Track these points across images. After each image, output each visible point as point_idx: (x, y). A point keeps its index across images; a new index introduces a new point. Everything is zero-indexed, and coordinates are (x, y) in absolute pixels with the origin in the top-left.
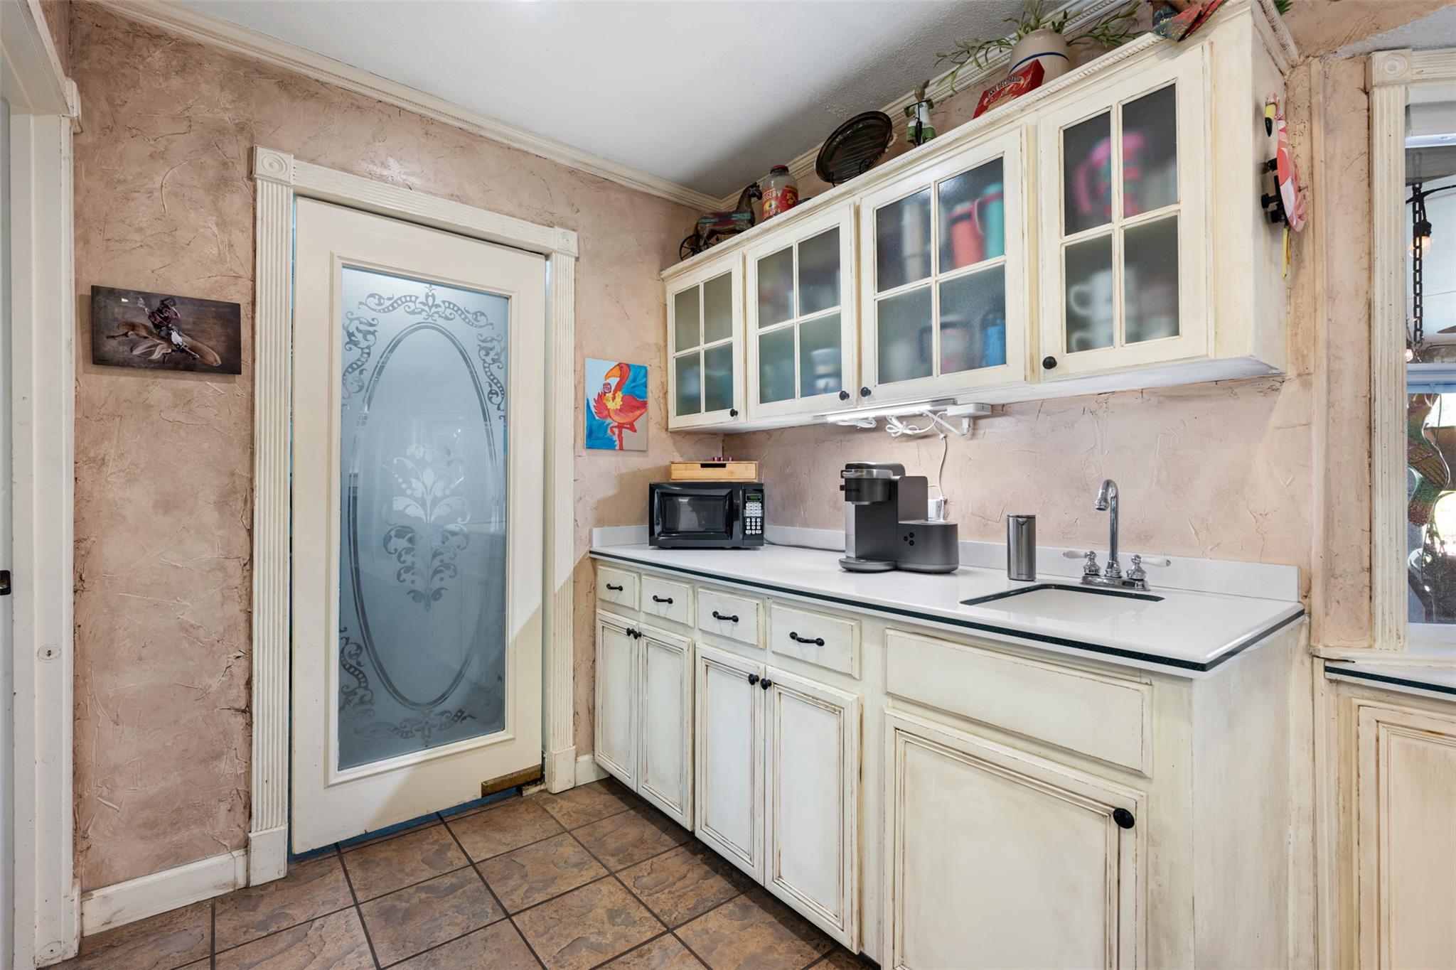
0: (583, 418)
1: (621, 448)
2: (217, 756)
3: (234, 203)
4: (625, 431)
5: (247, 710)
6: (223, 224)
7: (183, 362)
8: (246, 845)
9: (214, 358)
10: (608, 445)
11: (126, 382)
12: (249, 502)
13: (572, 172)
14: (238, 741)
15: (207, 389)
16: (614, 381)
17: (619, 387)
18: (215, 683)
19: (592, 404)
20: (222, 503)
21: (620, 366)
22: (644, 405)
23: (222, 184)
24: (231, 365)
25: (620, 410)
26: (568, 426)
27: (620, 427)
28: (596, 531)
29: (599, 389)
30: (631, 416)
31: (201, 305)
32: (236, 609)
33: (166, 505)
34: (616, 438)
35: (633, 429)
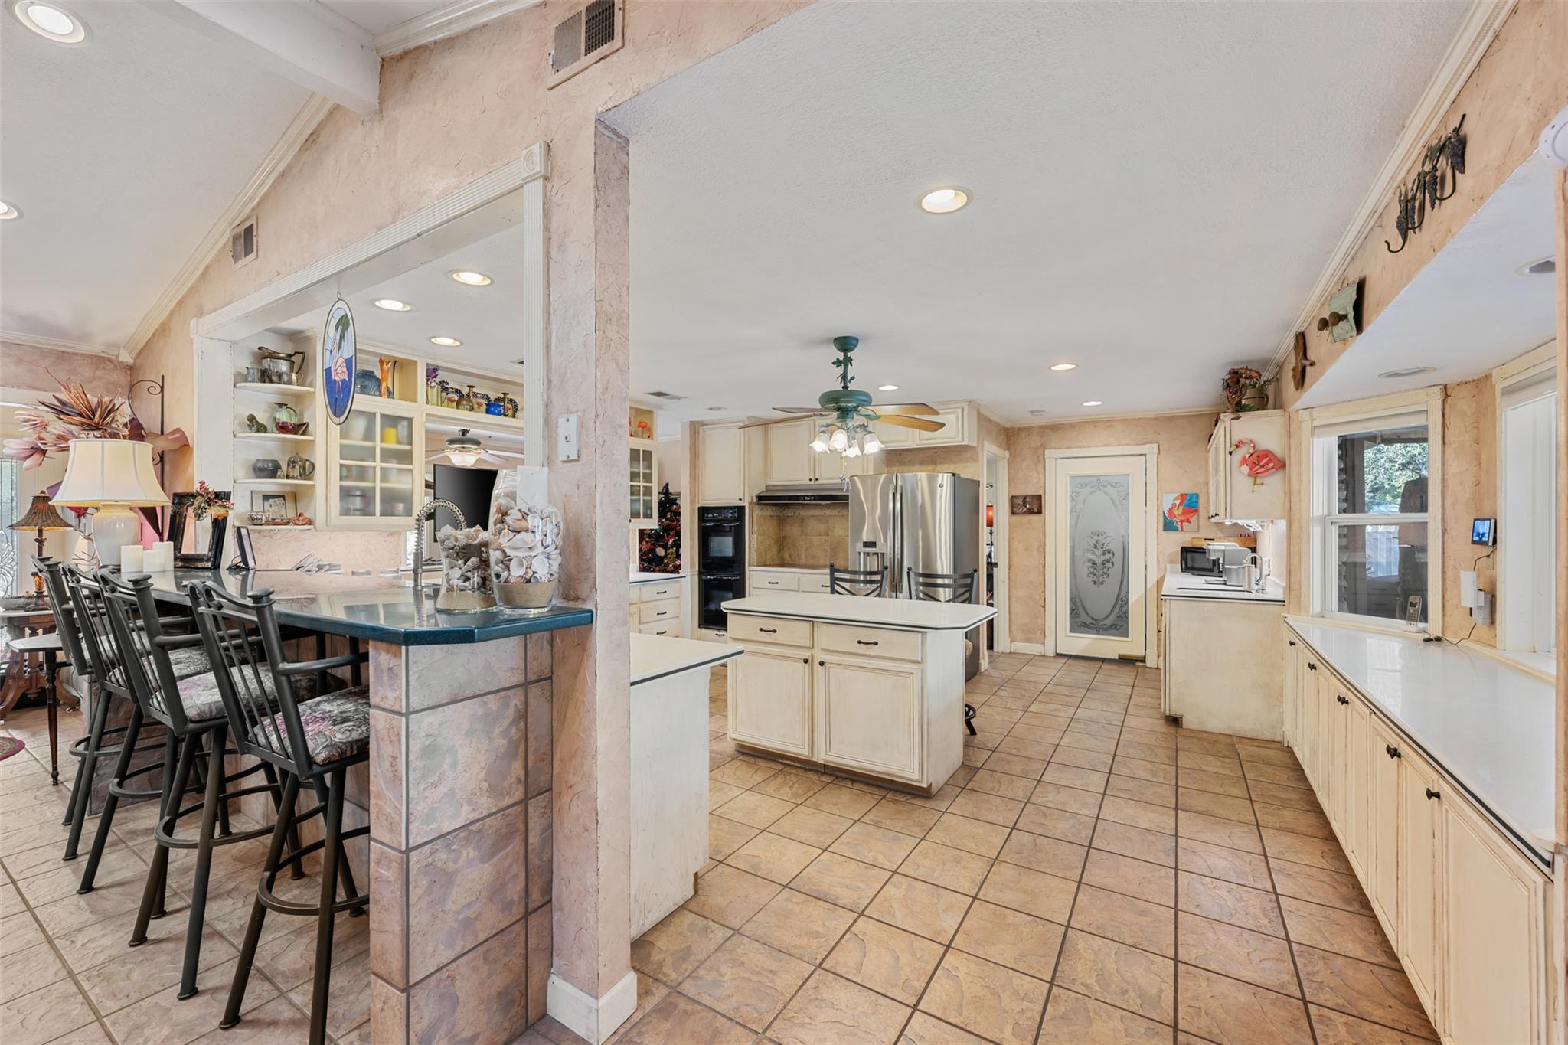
0: (1161, 518)
1: (1182, 530)
2: (1037, 617)
3: (1041, 466)
4: (1184, 524)
5: (1044, 607)
6: (1038, 473)
7: (1031, 512)
8: (1044, 644)
9: (1036, 510)
10: (1176, 529)
11: (1017, 518)
12: (1044, 549)
13: (1156, 419)
14: (1042, 615)
15: (1034, 518)
16: (1178, 502)
17: (1180, 504)
18: (1037, 597)
19: (1166, 513)
20: (1038, 550)
21: (1182, 495)
22: (1196, 511)
23: (1038, 461)
24: (1040, 512)
25: (1182, 514)
26: (1154, 522)
27: (1182, 521)
28: (1168, 566)
29: (1170, 506)
30: (1187, 517)
31: (1033, 496)
32: (1041, 578)
33: (1027, 549)
34: (1179, 526)
35: (1189, 521)
